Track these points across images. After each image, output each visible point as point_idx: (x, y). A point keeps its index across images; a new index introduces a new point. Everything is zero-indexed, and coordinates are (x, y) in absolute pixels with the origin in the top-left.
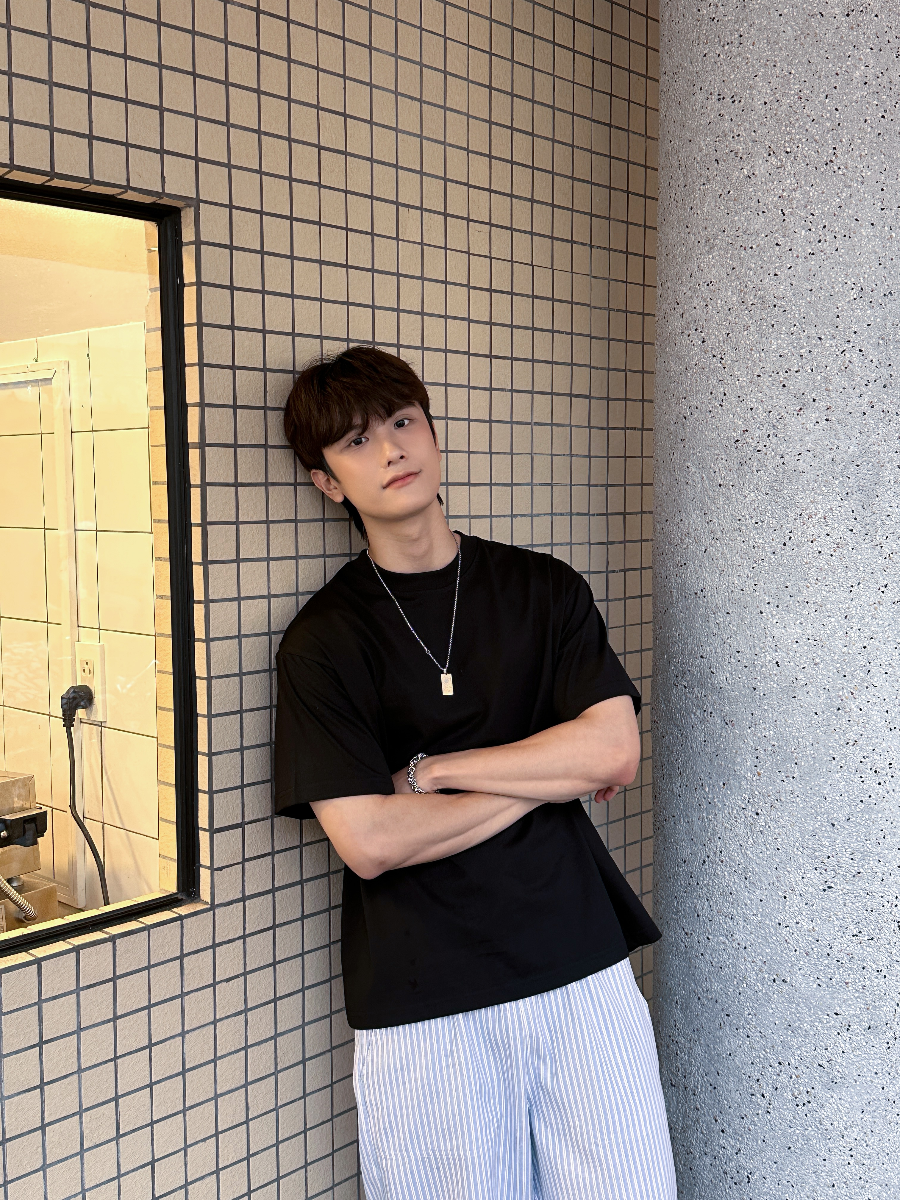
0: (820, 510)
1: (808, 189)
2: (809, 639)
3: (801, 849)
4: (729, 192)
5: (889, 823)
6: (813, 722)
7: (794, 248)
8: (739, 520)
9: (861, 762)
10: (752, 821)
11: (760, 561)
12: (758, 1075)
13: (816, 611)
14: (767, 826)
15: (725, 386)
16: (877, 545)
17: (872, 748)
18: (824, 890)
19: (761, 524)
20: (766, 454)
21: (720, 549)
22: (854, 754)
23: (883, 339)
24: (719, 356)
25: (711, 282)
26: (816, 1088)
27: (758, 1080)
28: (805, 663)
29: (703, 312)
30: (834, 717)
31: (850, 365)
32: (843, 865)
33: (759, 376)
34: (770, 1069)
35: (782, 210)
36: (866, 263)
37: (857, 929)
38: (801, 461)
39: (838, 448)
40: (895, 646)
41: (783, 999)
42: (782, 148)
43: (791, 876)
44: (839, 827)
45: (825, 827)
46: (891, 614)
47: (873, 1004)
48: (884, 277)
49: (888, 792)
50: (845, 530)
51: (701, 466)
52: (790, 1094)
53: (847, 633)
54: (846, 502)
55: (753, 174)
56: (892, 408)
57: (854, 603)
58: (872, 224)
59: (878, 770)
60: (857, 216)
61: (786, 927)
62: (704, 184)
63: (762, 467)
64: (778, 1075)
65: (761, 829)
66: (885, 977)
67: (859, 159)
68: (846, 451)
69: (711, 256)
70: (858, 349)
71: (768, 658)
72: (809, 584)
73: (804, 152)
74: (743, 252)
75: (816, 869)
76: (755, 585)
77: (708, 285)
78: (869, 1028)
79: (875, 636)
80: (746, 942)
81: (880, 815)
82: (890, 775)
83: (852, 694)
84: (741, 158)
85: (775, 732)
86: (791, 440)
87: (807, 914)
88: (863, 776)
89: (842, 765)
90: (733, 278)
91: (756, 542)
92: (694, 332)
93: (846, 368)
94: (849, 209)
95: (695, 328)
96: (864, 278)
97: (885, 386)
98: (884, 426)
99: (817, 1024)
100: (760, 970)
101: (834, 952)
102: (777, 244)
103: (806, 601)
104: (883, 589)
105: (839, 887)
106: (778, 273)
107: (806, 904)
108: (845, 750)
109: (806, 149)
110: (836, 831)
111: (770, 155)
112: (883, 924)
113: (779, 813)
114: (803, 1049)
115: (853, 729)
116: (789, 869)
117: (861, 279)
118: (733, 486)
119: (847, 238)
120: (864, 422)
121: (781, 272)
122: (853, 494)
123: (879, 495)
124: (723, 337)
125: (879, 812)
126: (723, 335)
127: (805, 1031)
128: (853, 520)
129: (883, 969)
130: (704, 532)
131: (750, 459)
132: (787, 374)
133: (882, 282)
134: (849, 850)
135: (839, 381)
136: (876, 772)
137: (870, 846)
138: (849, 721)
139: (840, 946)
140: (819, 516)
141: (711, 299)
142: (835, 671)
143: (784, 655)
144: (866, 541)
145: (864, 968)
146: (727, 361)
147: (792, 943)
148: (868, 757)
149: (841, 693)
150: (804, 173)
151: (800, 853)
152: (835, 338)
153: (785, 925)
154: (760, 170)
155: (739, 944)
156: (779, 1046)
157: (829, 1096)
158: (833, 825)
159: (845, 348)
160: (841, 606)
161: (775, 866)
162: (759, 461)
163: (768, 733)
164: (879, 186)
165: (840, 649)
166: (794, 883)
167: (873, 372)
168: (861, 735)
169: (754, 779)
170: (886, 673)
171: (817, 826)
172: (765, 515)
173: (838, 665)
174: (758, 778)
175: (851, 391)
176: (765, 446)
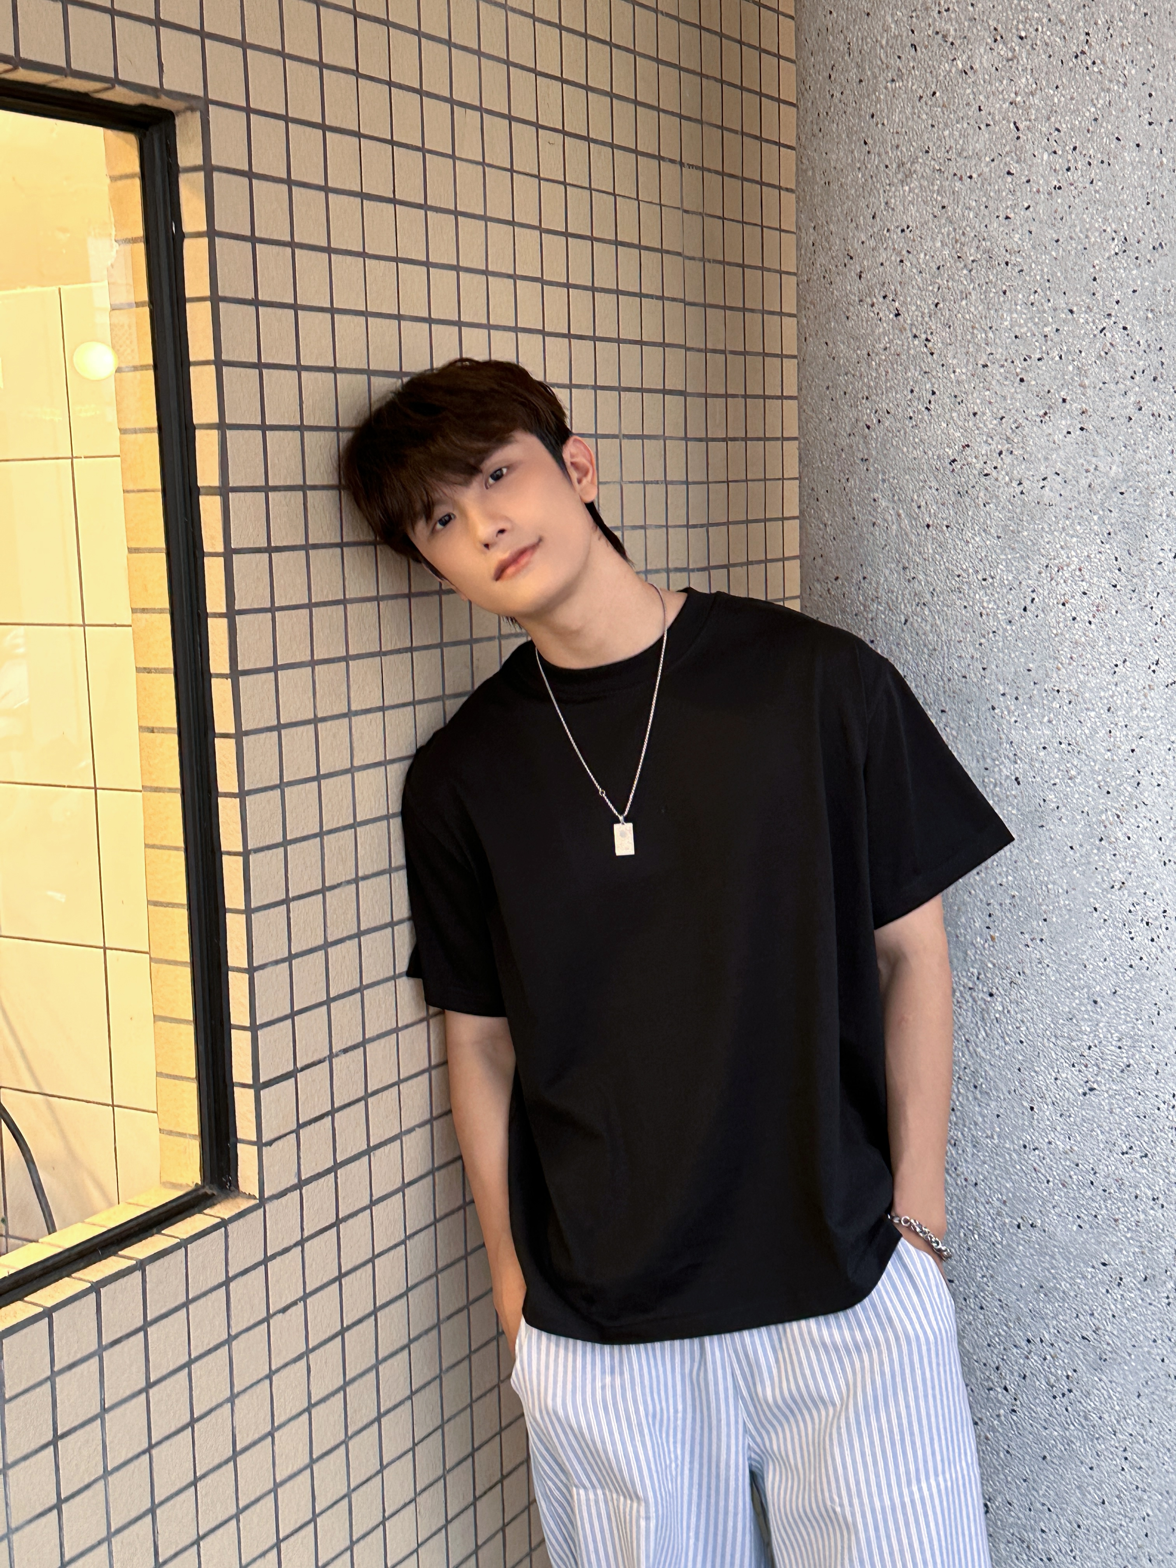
0: (1074, 559)
1: (1052, 92)
2: (1061, 743)
3: (1053, 1040)
4: (934, 93)
5: (1164, 993)
6: (1068, 860)
7: (1033, 178)
8: (959, 576)
9: (1130, 911)
10: (984, 1006)
11: (991, 635)
12: (997, 1361)
13: (1070, 702)
14: (1005, 1011)
15: (933, 380)
16: (1146, 606)
17: (1142, 891)
18: (1085, 1094)
19: (991, 580)
20: (997, 480)
21: (929, 619)
22: (1122, 900)
23: (1152, 311)
24: (924, 336)
25: (908, 227)
26: (1079, 1369)
27: (997, 1368)
28: (1057, 777)
29: (896, 270)
30: (1095, 851)
31: (1112, 350)
32: (1109, 1057)
33: (985, 366)
34: (1015, 1350)
35: (1015, 123)
36: (1130, 201)
37: (1127, 1144)
38: (1047, 489)
39: (1096, 469)
40: (1169, 746)
41: (1031, 1251)
42: (1014, 31)
43: (1040, 1078)
44: (1102, 1005)
45: (1085, 1006)
46: (1164, 702)
47: (1149, 1245)
48: (1153, 221)
49: (1162, 951)
50: (1107, 586)
51: (896, 498)
52: (1044, 1382)
53: (1110, 732)
54: (1108, 546)
55: (972, 68)
56: (1164, 411)
57: (1118, 689)
58: (1138, 145)
59: (1150, 921)
60: (1119, 133)
61: (1034, 1150)
62: (893, 80)
63: (991, 498)
64: (1027, 1358)
65: (997, 1015)
66: (1163, 1206)
67: (1120, 50)
68: (1106, 474)
69: (907, 188)
70: (1121, 326)
71: (1005, 772)
72: (1060, 665)
73: (1046, 37)
74: (958, 184)
75: (1073, 1066)
76: (984, 669)
77: (903, 231)
78: (1145, 1279)
79: (1145, 733)
80: (976, 1176)
81: (1153, 984)
82: (1164, 926)
83: (1118, 817)
84: (952, 44)
85: (1015, 877)
86: (1033, 458)
87: (1062, 1129)
88: (1132, 931)
89: (1106, 918)
90: (943, 221)
91: (983, 607)
92: (881, 299)
93: (1106, 353)
94: (1108, 122)
95: (883, 294)
96: (1128, 223)
97: (1155, 379)
98: (1155, 435)
99: (1078, 1281)
100: (999, 1214)
101: (1100, 1179)
102: (1009, 173)
103: (1056, 688)
104: (1153, 667)
105: (1104, 1088)
106: (1012, 215)
107: (1061, 1116)
108: (1109, 896)
109: (1049, 33)
110: (1099, 1010)
111: (996, 40)
112: (1159, 1134)
113: (1022, 992)
114: (1061, 1317)
115: (1120, 866)
116: (1037, 1069)
117: (1125, 224)
118: (947, 527)
119: (1105, 165)
120: (1130, 431)
121: (1015, 213)
122: (1116, 534)
123: (1149, 534)
124: (929, 308)
125: (1151, 980)
126: (929, 305)
127: (1064, 1292)
128: (1117, 571)
129: (1160, 1196)
130: (903, 595)
131: (973, 487)
132: (1025, 363)
133: (1151, 230)
134: (1117, 1035)
135: (1098, 372)
136: (1147, 924)
137: (1141, 1027)
138: (1115, 855)
139: (1106, 1169)
140: (1073, 567)
141: (908, 252)
142: (1096, 786)
143: (1027, 767)
144: (1134, 601)
145: (1136, 1197)
146: (936, 342)
147: (1043, 1171)
148: (1138, 904)
149: (1104, 817)
150: (1045, 69)
151: (1051, 1045)
152: (1091, 311)
153: (1032, 1147)
154: (981, 62)
155: (966, 1180)
156: (1027, 1317)
157: (1096, 1379)
158: (1095, 1002)
159: (1105, 325)
160: (1102, 694)
161: (1017, 1067)
162: (986, 489)
163: (1004, 880)
164: (1146, 90)
165: (1102, 755)
166: (1044, 1088)
167: (1141, 359)
168: (1130, 874)
169: (986, 945)
170: (1159, 785)
171: (1074, 1005)
172: (997, 567)
173: (1100, 778)
174: (991, 943)
175: (1113, 387)
176: (995, 468)
